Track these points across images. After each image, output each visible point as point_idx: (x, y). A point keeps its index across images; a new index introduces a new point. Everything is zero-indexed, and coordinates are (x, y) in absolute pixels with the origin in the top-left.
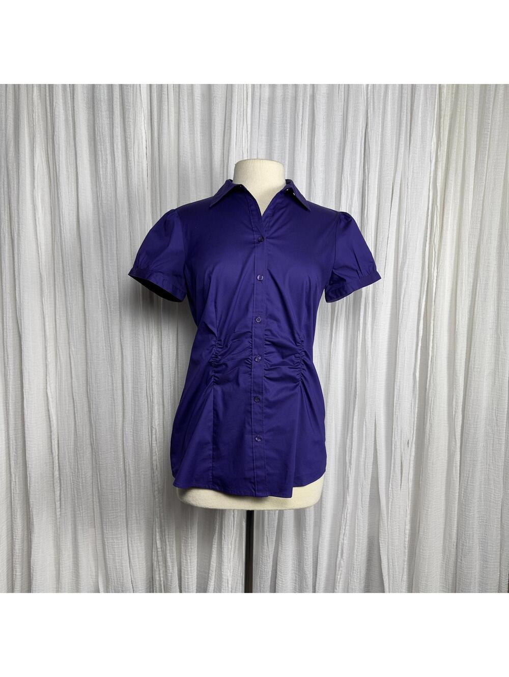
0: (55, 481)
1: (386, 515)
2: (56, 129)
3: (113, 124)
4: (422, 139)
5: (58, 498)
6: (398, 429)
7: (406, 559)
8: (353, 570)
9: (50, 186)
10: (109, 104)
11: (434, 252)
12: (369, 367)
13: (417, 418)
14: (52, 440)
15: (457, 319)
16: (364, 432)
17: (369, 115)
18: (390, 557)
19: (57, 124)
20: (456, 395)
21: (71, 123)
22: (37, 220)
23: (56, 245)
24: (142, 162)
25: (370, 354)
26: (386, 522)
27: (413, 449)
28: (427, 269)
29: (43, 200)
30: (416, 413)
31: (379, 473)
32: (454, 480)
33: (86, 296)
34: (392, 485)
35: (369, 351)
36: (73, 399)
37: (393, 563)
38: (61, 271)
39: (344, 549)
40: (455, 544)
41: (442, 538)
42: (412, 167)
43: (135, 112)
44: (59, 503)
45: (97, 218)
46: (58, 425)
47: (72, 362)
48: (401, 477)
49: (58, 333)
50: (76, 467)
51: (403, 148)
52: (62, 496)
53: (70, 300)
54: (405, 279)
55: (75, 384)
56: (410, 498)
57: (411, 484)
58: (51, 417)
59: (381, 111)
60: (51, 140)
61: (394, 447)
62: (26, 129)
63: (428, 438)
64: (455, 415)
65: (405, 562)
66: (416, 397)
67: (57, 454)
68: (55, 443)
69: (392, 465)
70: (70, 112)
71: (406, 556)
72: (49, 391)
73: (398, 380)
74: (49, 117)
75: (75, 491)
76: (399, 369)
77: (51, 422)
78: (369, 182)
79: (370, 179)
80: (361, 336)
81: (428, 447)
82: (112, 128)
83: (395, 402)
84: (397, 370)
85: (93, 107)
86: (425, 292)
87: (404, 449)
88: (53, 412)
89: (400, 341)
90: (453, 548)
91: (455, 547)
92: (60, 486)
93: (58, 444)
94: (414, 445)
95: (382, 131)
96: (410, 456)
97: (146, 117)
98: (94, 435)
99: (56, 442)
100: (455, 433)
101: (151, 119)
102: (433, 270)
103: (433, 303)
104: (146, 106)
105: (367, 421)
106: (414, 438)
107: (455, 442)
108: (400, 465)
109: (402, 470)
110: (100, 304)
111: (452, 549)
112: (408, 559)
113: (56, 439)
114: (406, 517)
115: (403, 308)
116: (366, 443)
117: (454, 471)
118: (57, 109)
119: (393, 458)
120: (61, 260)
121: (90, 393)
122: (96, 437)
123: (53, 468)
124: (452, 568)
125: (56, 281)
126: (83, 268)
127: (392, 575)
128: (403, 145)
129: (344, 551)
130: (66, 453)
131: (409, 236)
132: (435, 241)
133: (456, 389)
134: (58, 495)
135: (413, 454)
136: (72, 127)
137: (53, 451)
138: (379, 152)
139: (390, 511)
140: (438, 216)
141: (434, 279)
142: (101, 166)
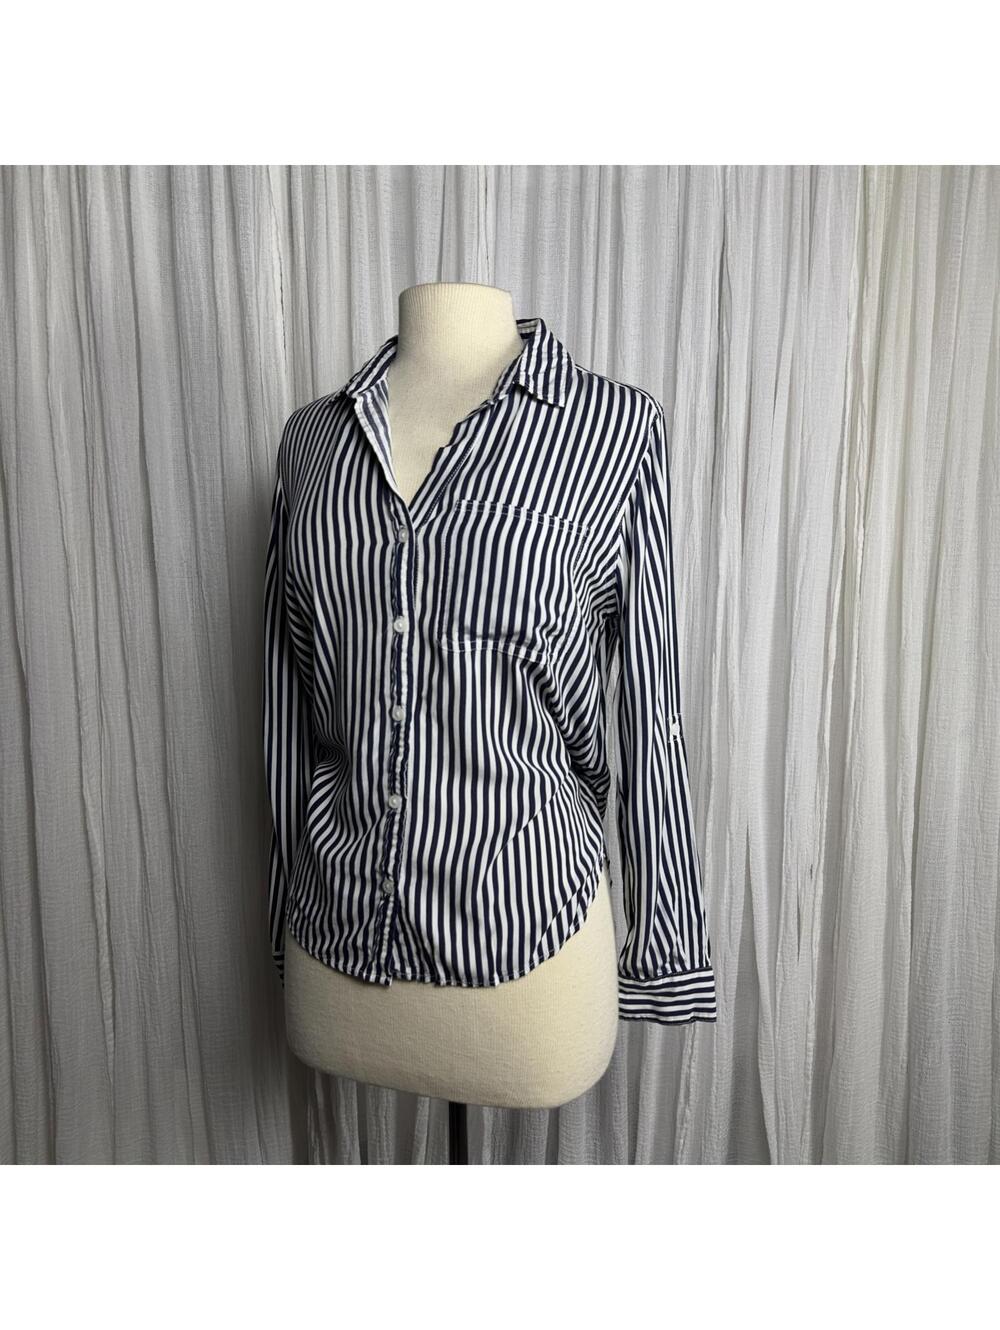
0: (102, 978)
1: (770, 1015)
2: (94, 251)
3: (212, 241)
4: (832, 270)
5: (109, 1012)
6: (792, 846)
7: (809, 1098)
8: (711, 1127)
9: (82, 367)
10: (203, 200)
11: (857, 495)
12: (736, 724)
13: (827, 821)
14: (96, 894)
15: (904, 625)
16: (728, 853)
17: (729, 224)
18: (780, 1097)
19: (94, 241)
20: (904, 775)
21: (124, 236)
22: (56, 437)
23: (96, 490)
24: (272, 319)
25: (736, 698)
26: (771, 1029)
27: (821, 883)
28: (843, 530)
29: (67, 398)
30: (825, 811)
31: (757, 933)
32: (901, 941)
33: (160, 595)
34: (782, 955)
35: (736, 693)
36: (138, 806)
37: (785, 1108)
38: (108, 544)
39: (692, 1085)
40: (905, 1065)
41: (879, 1054)
42: (814, 329)
43: (259, 216)
44: (111, 1021)
45: (182, 434)
46: (106, 861)
47: (135, 730)
48: (799, 938)
49: (103, 672)
50: (147, 946)
51: (796, 291)
52: (119, 1006)
53: (130, 603)
54: (802, 549)
55: (142, 776)
56: (815, 979)
57: (816, 951)
58: (91, 844)
59: (752, 215)
60: (82, 273)
61: (787, 881)
62: (28, 250)
63: (850, 860)
64: (901, 813)
65: (806, 1103)
66: (824, 781)
67: (105, 920)
68: (101, 897)
69: (783, 916)
70: (122, 217)
71: (810, 1093)
72: (86, 793)
73: (791, 749)
74: (77, 226)
75: (146, 996)
76: (794, 726)
77: (94, 856)
78: (732, 356)
79: (732, 352)
80: (718, 663)
81: (851, 878)
82: (209, 248)
83: (786, 793)
84: (789, 729)
85: (171, 204)
86: (840, 574)
87: (803, 884)
88: (96, 835)
89: (795, 670)
90: (902, 1074)
91: (905, 1070)
92: (114, 986)
93: (108, 900)
94: (821, 875)
95: (756, 257)
96: (815, 895)
97: (281, 224)
98: (183, 880)
99: (103, 897)
100: (902, 848)
101: (291, 231)
102: (855, 529)
103: (858, 595)
104: (280, 203)
105: (733, 832)
106: (822, 861)
107: (904, 865)
108: (796, 915)
109: (799, 924)
110: (190, 610)
111: (899, 1076)
112: (812, 1099)
113: (103, 891)
114: (808, 1015)
115: (800, 606)
116: (730, 875)
117: (901, 923)
118: (94, 207)
119: (783, 901)
120: (107, 519)
121: (172, 793)
122: (186, 883)
123: (98, 951)
124: (899, 1110)
125: (98, 564)
126: (155, 538)
127: (784, 1132)
128: (797, 285)
129: (691, 1090)
130: (125, 919)
131: (810, 464)
132: (860, 474)
133: (903, 762)
134: (110, 1005)
135: (820, 892)
136: (125, 247)
137: (98, 915)
138: (749, 299)
139: (778, 1007)
140: (865, 425)
141: (858, 547)
142: (189, 326)
